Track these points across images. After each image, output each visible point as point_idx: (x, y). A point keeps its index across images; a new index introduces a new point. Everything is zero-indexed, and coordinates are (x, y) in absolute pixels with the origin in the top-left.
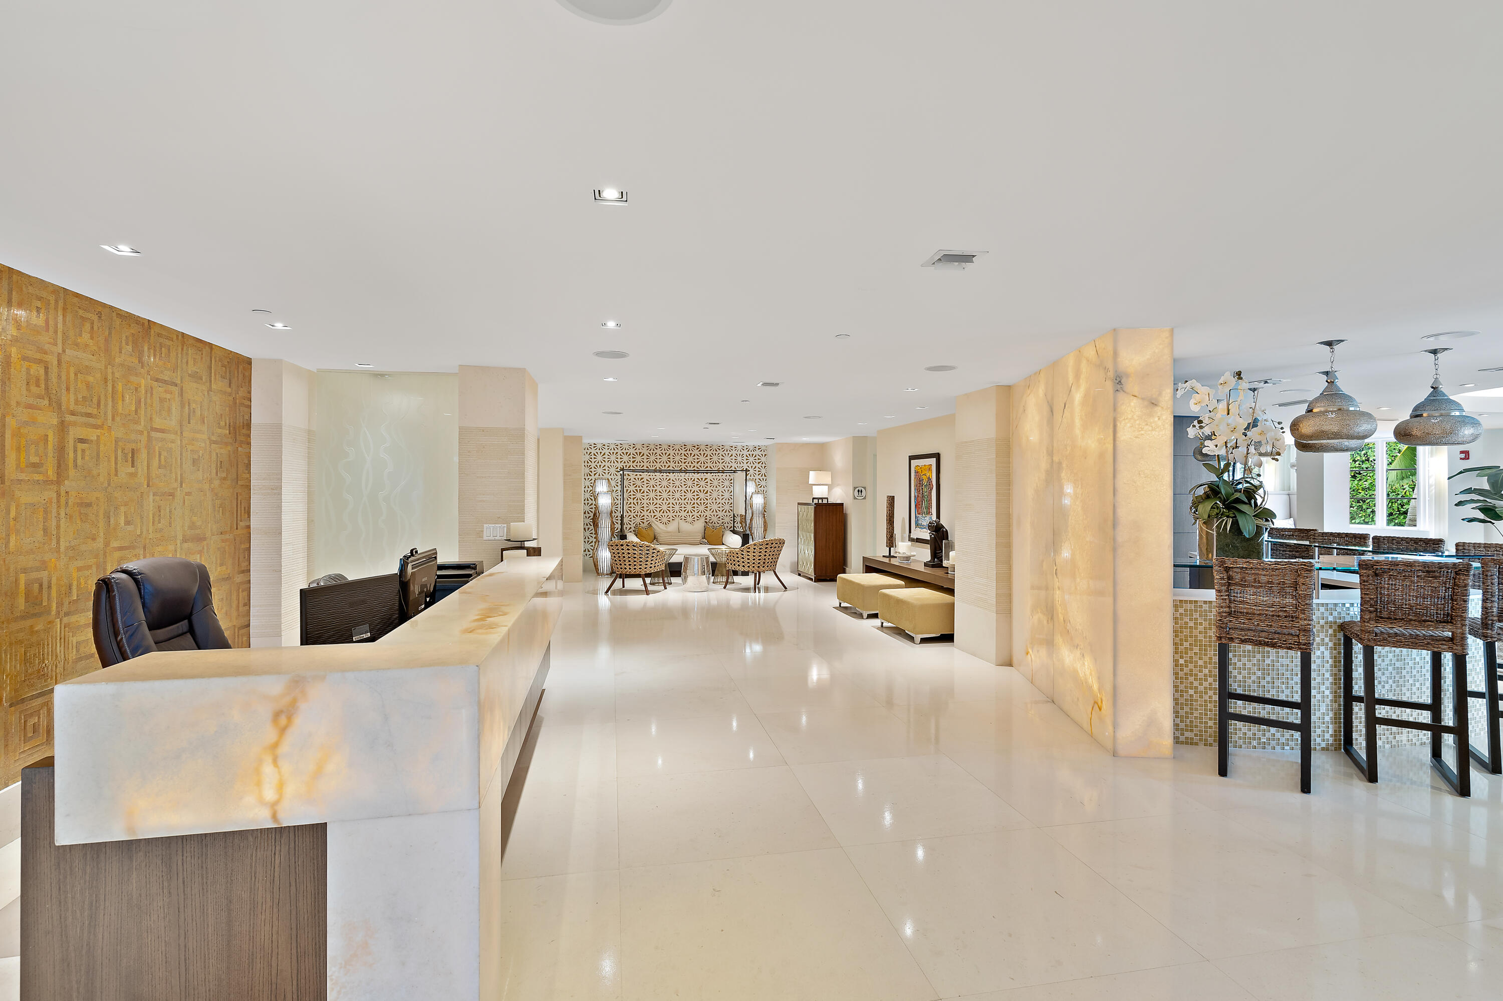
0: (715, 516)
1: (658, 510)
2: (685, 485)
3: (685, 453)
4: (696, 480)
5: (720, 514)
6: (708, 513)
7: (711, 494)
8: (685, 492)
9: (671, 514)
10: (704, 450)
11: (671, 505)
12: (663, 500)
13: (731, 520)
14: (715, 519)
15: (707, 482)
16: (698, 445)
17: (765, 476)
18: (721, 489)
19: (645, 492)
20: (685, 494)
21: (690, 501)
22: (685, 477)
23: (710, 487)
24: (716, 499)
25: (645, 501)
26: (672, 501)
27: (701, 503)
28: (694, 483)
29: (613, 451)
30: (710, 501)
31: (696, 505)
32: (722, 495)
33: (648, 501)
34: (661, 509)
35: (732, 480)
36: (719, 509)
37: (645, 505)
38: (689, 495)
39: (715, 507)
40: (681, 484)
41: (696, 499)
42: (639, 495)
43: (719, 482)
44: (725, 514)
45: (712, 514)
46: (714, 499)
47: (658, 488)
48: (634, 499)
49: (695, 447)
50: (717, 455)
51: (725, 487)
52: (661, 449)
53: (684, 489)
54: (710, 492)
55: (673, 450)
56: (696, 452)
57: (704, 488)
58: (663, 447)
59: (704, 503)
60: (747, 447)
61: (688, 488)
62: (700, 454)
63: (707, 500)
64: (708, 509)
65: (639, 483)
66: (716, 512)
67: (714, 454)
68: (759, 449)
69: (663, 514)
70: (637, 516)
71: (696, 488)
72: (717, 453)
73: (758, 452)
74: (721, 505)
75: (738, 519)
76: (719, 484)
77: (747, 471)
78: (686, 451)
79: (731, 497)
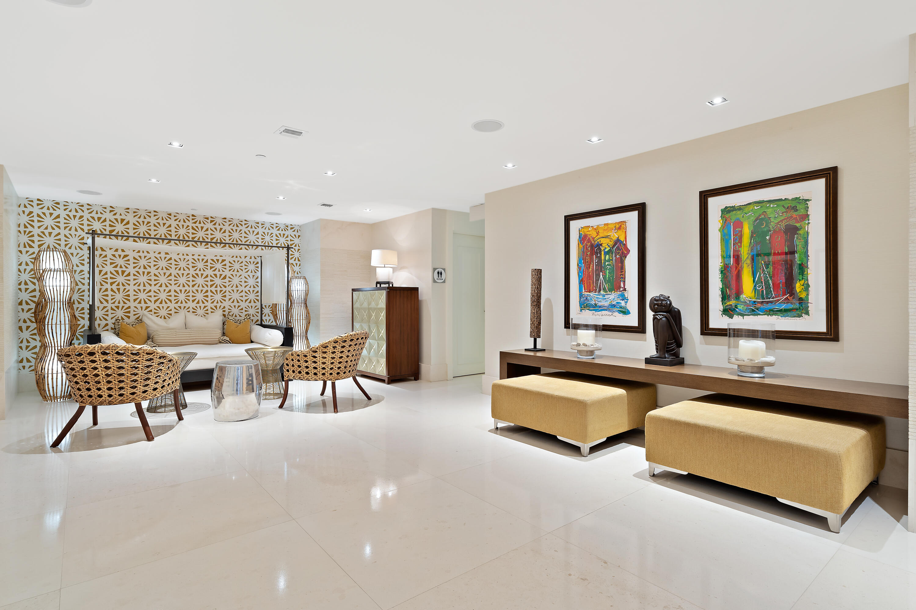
0: (237, 307)
1: (153, 299)
2: (193, 267)
3: (194, 225)
4: (210, 261)
5: (243, 305)
6: (227, 304)
7: (231, 280)
8: (193, 276)
9: (172, 305)
10: (221, 224)
11: (173, 293)
12: (161, 286)
13: (258, 312)
14: (235, 311)
15: (225, 265)
16: (211, 217)
17: (299, 260)
18: (244, 274)
19: (132, 274)
20: (194, 279)
21: (201, 288)
22: (193, 257)
23: (230, 270)
24: (237, 287)
25: (132, 288)
26: (173, 288)
27: (216, 291)
28: (207, 266)
29: (74, 213)
30: (228, 289)
31: (209, 294)
32: (245, 282)
33: (136, 288)
34: (157, 298)
35: (258, 263)
36: (241, 298)
37: (131, 293)
38: (200, 281)
39: (236, 296)
40: (187, 266)
41: (209, 286)
42: (121, 279)
43: (241, 265)
44: (250, 305)
45: (232, 305)
46: (235, 286)
47: (153, 270)
48: (112, 284)
49: (208, 219)
50: (238, 231)
51: (250, 271)
52: (157, 217)
53: (192, 272)
54: (229, 277)
55: (176, 220)
56: (210, 226)
57: (221, 272)
58: (160, 215)
59: (221, 291)
60: (277, 225)
61: (197, 272)
62: (216, 229)
63: (225, 287)
64: (227, 299)
65: (120, 262)
66: (238, 302)
67: (235, 231)
68: (291, 228)
69: (161, 306)
70: (118, 307)
71: (210, 272)
72: (239, 229)
73: (289, 232)
74: (243, 294)
75: (267, 311)
76: (241, 268)
77: (288, 248)
78: (195, 223)
79: (257, 284)
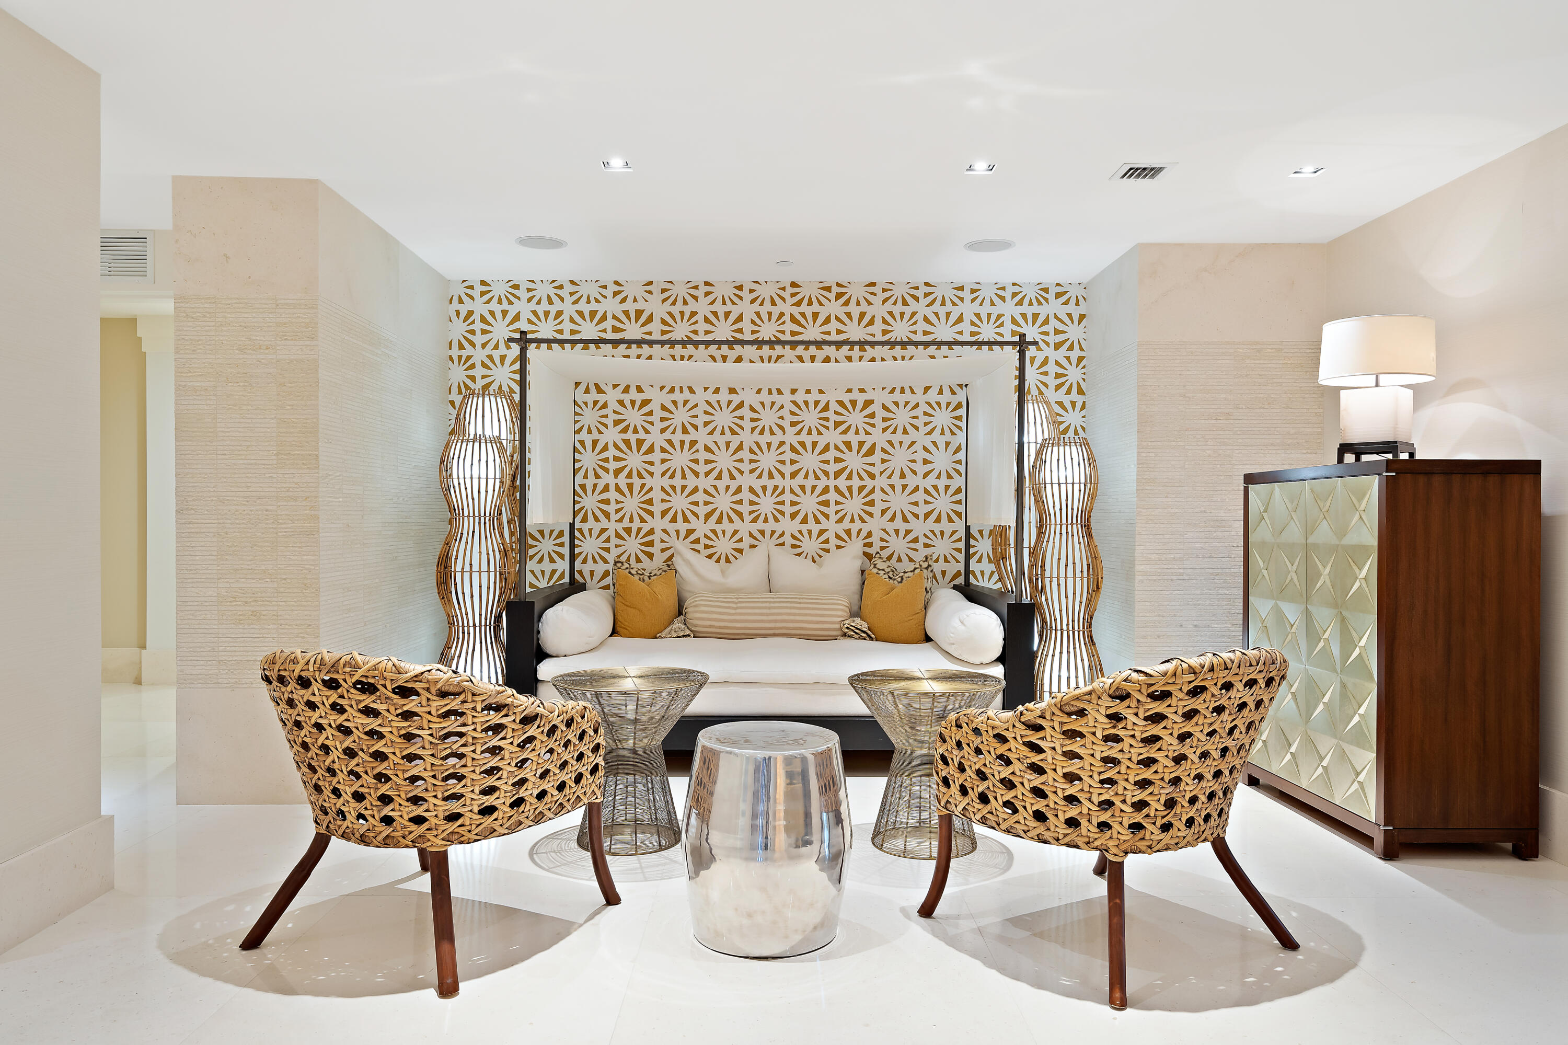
0: (902, 534)
1: (702, 511)
2: (793, 424)
3: (796, 311)
4: (834, 406)
5: (919, 528)
6: (876, 525)
7: (886, 457)
8: (793, 449)
9: (745, 527)
10: (863, 302)
11: (745, 495)
12: (719, 477)
13: (959, 550)
14: (898, 545)
15: (872, 415)
16: (839, 285)
17: (1081, 392)
18: (921, 438)
19: (657, 448)
20: (795, 456)
21: (811, 481)
22: (794, 398)
23: (884, 430)
24: (903, 476)
25: (656, 482)
26: (747, 480)
27: (850, 489)
28: (827, 419)
29: (545, 306)
30: (881, 482)
31: (832, 496)
32: (926, 462)
33: (666, 482)
34: (710, 507)
35: (959, 405)
36: (914, 509)
37: (657, 495)
38: (810, 461)
39: (899, 502)
40: (780, 422)
41: (832, 475)
42: (635, 460)
43: (914, 413)
44: (937, 528)
45: (890, 527)
46: (897, 474)
47: (702, 436)
48: (617, 472)
49: (828, 289)
50: (907, 317)
51: (938, 430)
52: (710, 298)
53: (790, 438)
54: (883, 450)
55: (753, 301)
56: (834, 308)
57: (862, 437)
58: (718, 292)
59: (861, 489)
60: (1017, 289)
61: (803, 437)
62: (849, 315)
63: (872, 476)
64: (876, 510)
65: (634, 417)
66: (905, 520)
67: (898, 317)
68: (1059, 295)
69: (719, 527)
70: (628, 530)
71: (833, 437)
72: (908, 311)
73: (1054, 307)
74: (920, 496)
75: (983, 546)
76: (914, 421)
77: (1022, 344)
78: (798, 304)
79: (957, 466)
